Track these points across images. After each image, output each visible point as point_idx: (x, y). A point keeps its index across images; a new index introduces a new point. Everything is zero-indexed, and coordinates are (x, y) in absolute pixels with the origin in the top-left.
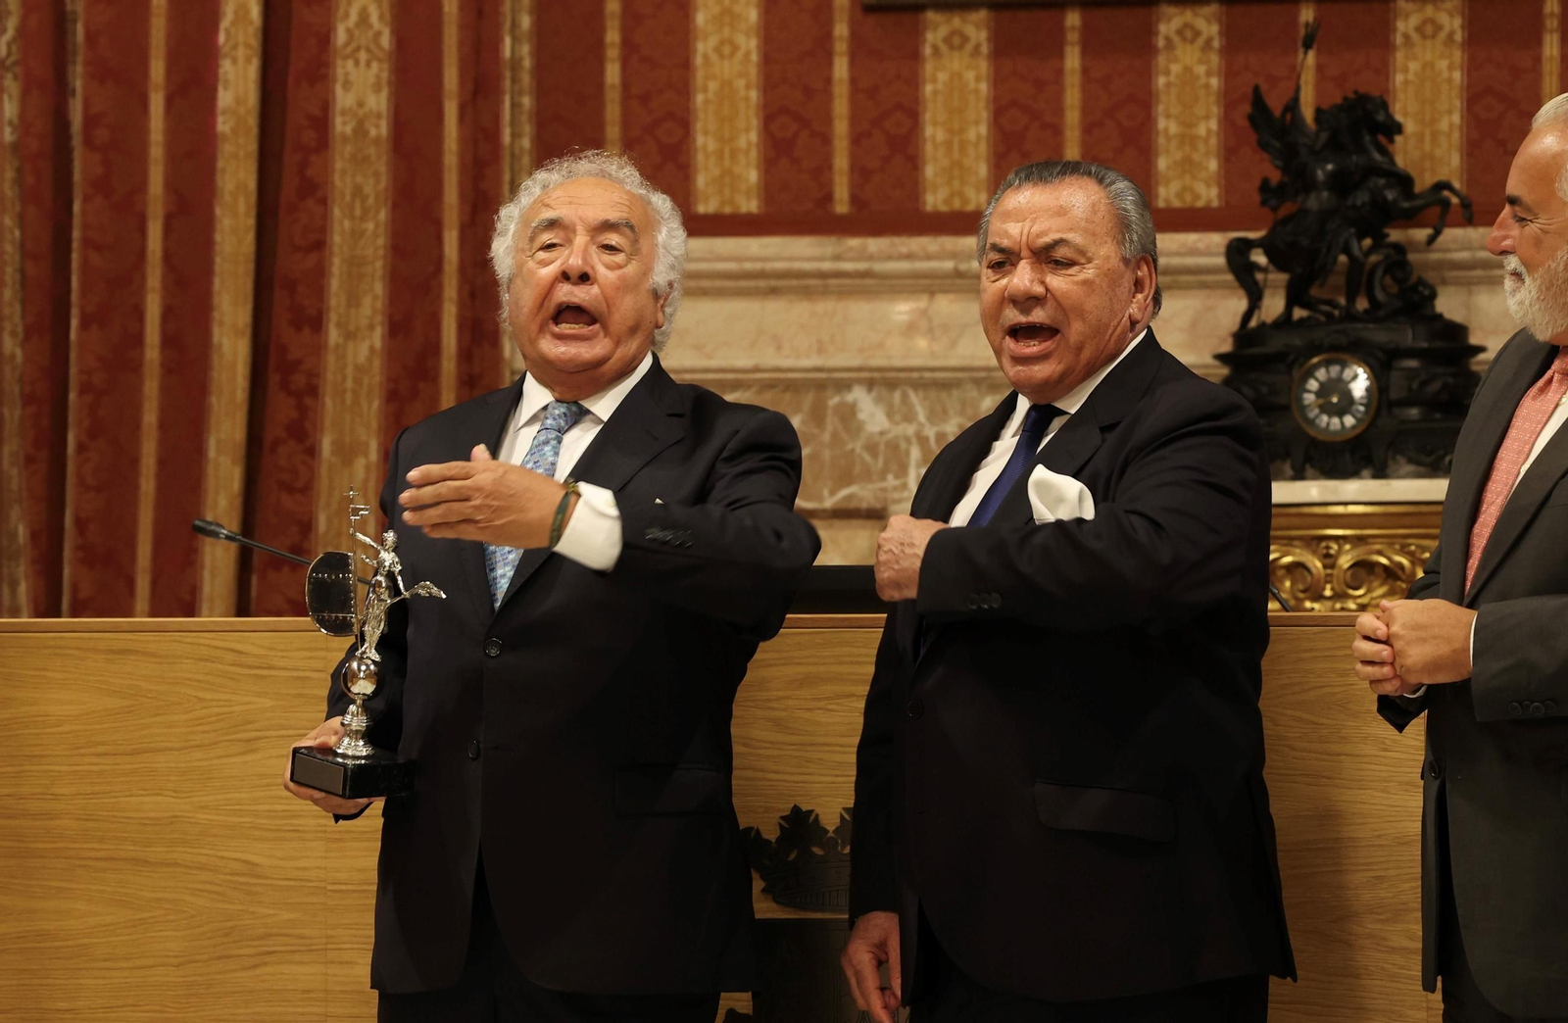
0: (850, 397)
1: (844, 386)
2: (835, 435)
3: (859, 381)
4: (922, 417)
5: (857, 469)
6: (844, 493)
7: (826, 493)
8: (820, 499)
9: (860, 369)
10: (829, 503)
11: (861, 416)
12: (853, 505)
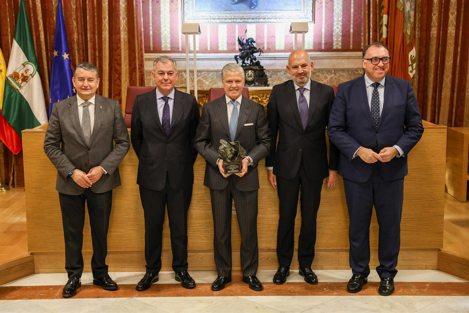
0: (182, 73)
1: (182, 72)
2: (181, 78)
3: (183, 71)
4: (191, 76)
5: (183, 82)
6: (182, 85)
7: (180, 85)
8: (179, 86)
9: (184, 70)
10: (180, 86)
11: (184, 76)
12: (183, 87)
